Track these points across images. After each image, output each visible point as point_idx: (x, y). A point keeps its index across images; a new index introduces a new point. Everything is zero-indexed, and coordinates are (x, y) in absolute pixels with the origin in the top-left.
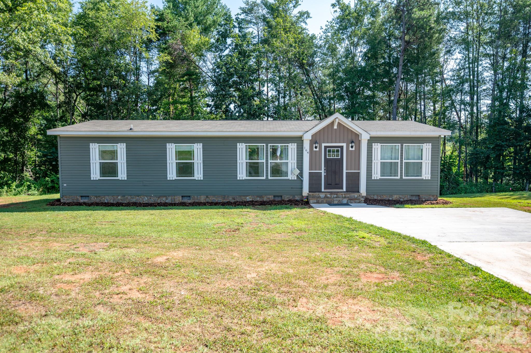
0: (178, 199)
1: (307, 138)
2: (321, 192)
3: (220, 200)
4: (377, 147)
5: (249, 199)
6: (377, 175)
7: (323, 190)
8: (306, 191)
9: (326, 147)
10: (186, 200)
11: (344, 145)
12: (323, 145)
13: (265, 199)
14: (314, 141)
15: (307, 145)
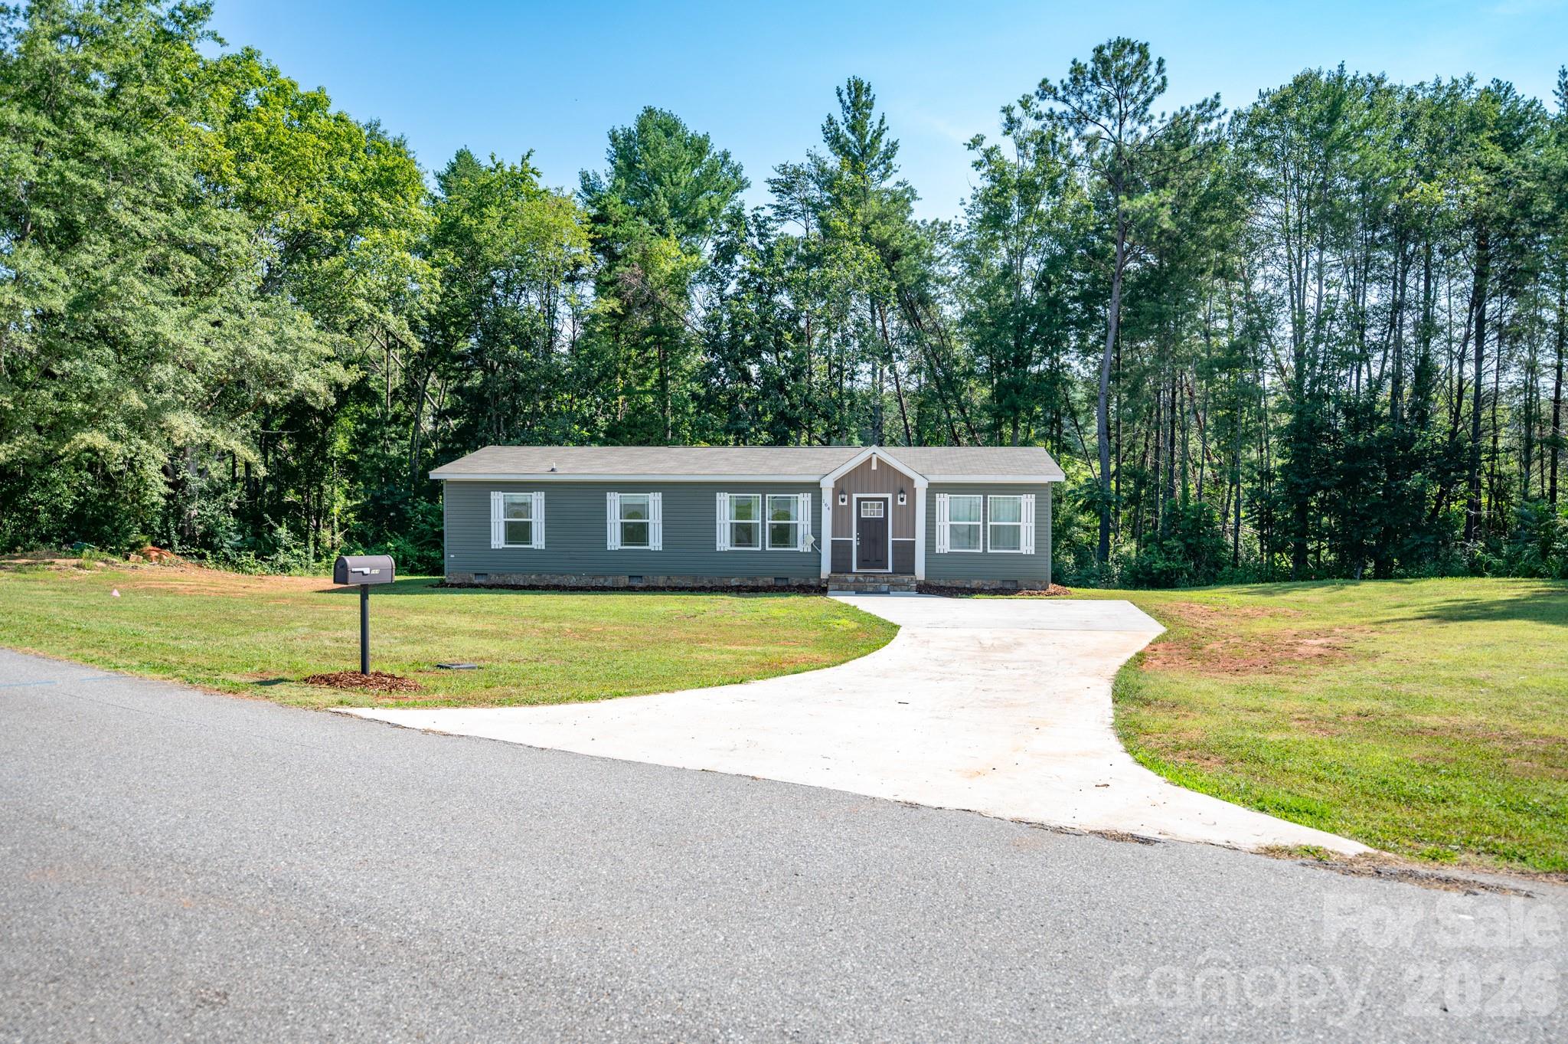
0: (624, 581)
1: (828, 486)
2: (851, 572)
3: (690, 583)
4: (943, 500)
5: (734, 582)
6: (944, 545)
7: (854, 569)
8: (826, 570)
9: (859, 500)
10: (635, 583)
11: (889, 496)
12: (855, 496)
13: (760, 583)
14: (840, 488)
15: (827, 498)
